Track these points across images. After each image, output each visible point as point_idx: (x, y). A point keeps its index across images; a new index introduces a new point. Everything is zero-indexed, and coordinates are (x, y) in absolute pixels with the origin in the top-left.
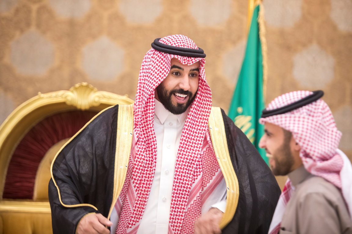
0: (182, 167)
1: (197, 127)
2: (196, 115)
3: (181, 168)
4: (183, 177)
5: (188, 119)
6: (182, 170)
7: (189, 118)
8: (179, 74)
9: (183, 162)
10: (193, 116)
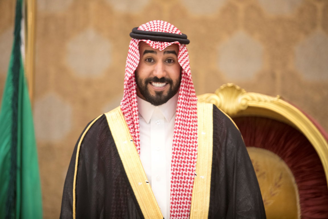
0: (181, 172)
1: (189, 123)
2: (185, 110)
3: (179, 174)
4: (183, 183)
5: (177, 117)
6: (180, 176)
7: (179, 115)
8: (152, 61)
9: (180, 166)
10: (182, 111)
